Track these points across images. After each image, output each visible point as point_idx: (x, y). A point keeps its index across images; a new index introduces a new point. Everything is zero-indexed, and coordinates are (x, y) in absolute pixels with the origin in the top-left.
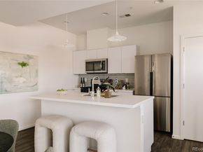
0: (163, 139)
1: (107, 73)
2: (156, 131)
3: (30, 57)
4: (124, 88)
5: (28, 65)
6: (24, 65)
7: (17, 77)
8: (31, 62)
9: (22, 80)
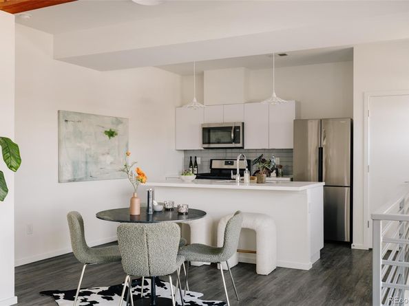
0: (338, 249)
1: (243, 148)
2: (327, 241)
3: (119, 121)
4: (273, 174)
5: (116, 134)
6: (111, 134)
7: (103, 154)
8: (119, 129)
9: (109, 159)
